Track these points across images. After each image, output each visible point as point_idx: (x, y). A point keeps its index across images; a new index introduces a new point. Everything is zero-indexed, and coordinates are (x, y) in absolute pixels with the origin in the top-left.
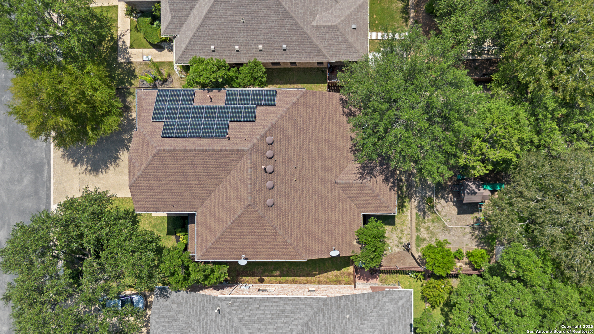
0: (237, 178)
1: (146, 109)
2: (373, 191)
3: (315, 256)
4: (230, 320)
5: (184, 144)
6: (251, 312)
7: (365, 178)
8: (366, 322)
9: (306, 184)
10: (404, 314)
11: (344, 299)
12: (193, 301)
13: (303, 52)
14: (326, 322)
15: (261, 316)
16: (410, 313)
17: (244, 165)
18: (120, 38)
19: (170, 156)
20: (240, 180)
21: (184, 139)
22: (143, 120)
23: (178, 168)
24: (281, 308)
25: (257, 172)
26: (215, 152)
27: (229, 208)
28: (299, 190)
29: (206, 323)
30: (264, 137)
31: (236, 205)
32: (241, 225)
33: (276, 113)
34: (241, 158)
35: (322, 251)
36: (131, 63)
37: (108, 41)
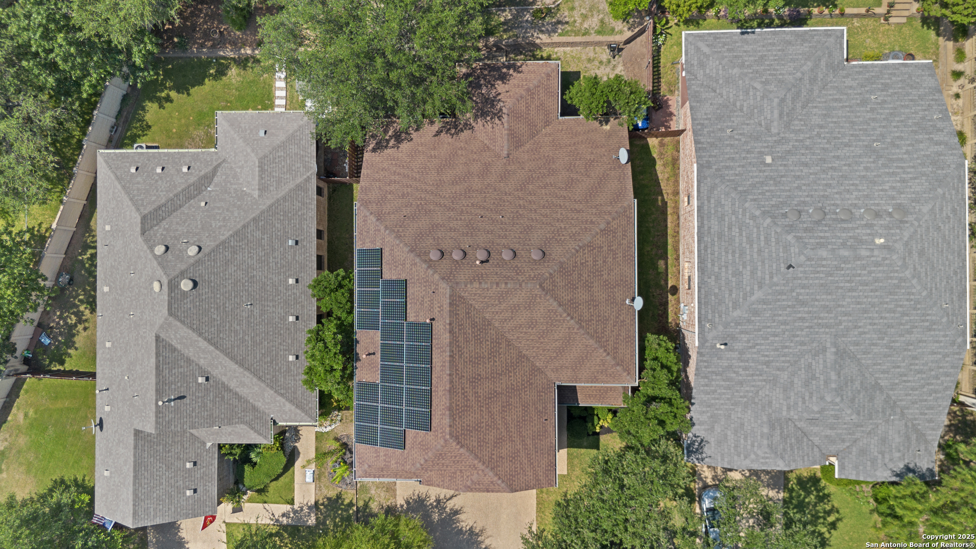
0: (497, 307)
1: (385, 460)
2: (521, 97)
3: (628, 187)
4: (738, 324)
5: (440, 393)
6: (723, 288)
7: (501, 110)
8: (738, 104)
9: (508, 201)
10: (725, 44)
11: (699, 138)
12: (708, 393)
13: (300, 213)
14: (738, 164)
15: (730, 272)
16: (722, 36)
17: (475, 294)
18: (277, 521)
19: (460, 417)
20: (500, 303)
21: (433, 394)
22: (403, 465)
23: (481, 406)
24: (716, 239)
25: (486, 274)
26: (454, 342)
27: (547, 323)
28: (517, 212)
29: (745, 369)
30: (430, 264)
31: (542, 311)
32: (575, 303)
33: (393, 246)
34: (464, 299)
35: (620, 176)
36: (316, 503)
37: (281, 541)
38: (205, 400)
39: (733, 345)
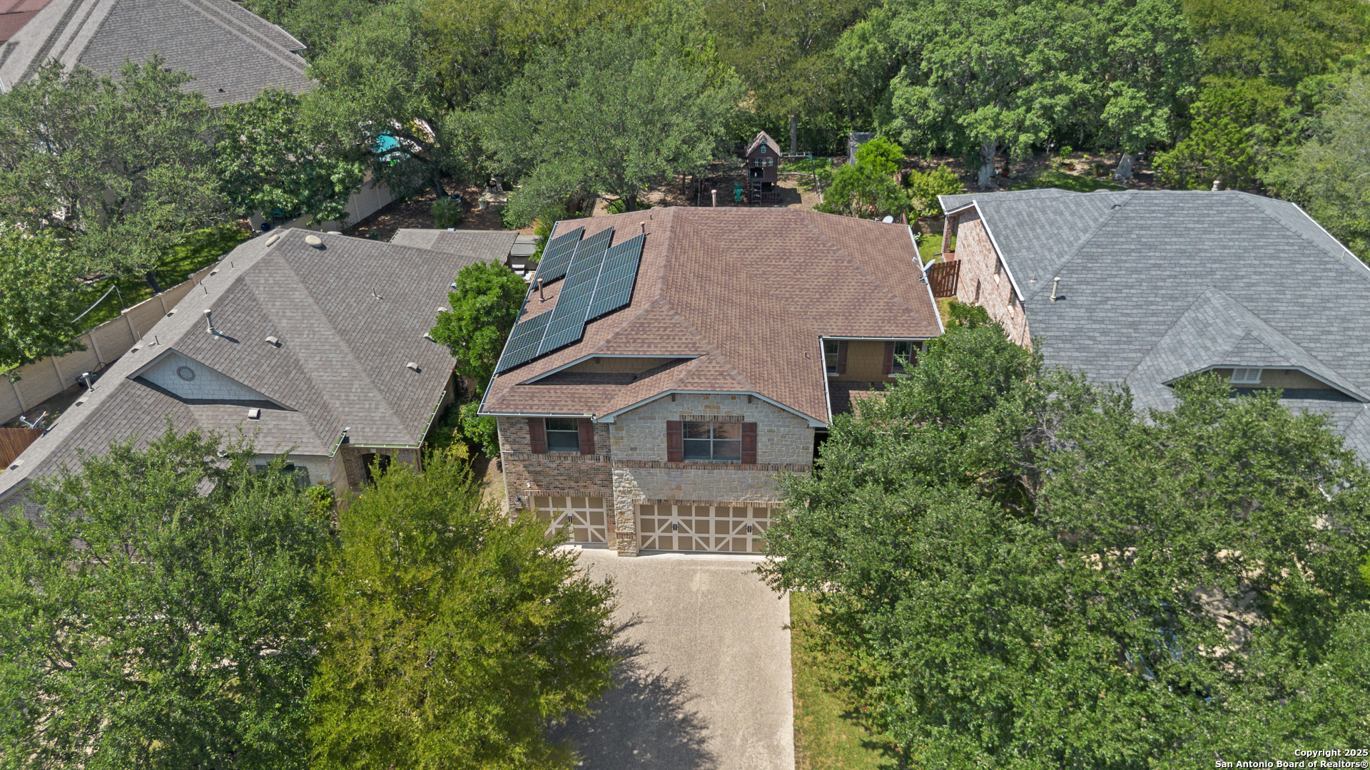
0: (736, 234)
5: (650, 274)
15: (1043, 239)
19: (677, 291)
20: (741, 229)
26: (675, 239)
31: (798, 238)
38: (263, 361)
39: (1074, 298)
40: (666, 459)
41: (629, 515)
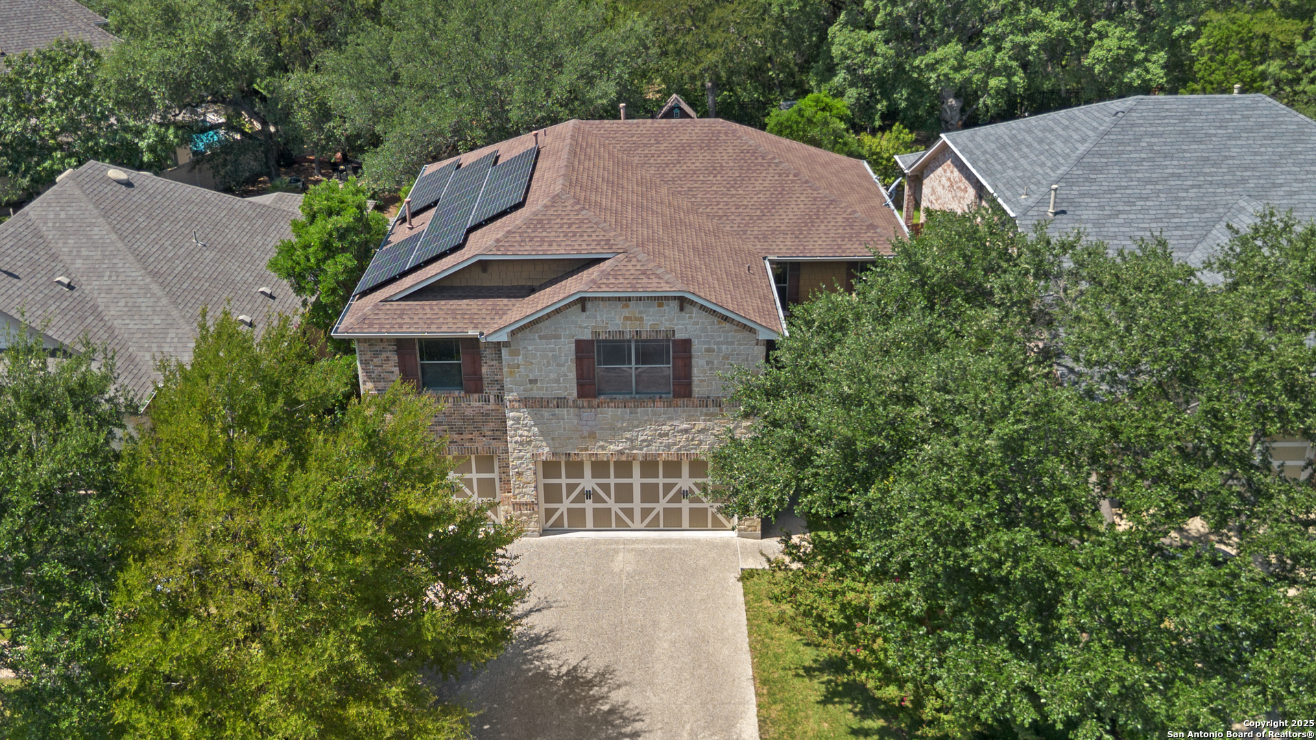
0: (653, 148)
17: (617, 132)
19: (583, 190)
20: (658, 142)
23: (622, 203)
26: (577, 146)
27: (741, 167)
31: (730, 151)
38: (50, 302)
39: (1077, 213)
40: (575, 395)
41: (529, 476)
